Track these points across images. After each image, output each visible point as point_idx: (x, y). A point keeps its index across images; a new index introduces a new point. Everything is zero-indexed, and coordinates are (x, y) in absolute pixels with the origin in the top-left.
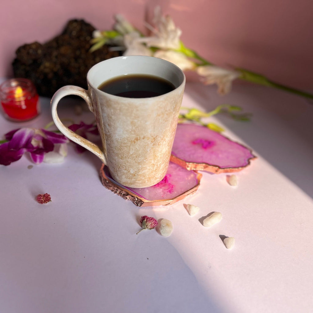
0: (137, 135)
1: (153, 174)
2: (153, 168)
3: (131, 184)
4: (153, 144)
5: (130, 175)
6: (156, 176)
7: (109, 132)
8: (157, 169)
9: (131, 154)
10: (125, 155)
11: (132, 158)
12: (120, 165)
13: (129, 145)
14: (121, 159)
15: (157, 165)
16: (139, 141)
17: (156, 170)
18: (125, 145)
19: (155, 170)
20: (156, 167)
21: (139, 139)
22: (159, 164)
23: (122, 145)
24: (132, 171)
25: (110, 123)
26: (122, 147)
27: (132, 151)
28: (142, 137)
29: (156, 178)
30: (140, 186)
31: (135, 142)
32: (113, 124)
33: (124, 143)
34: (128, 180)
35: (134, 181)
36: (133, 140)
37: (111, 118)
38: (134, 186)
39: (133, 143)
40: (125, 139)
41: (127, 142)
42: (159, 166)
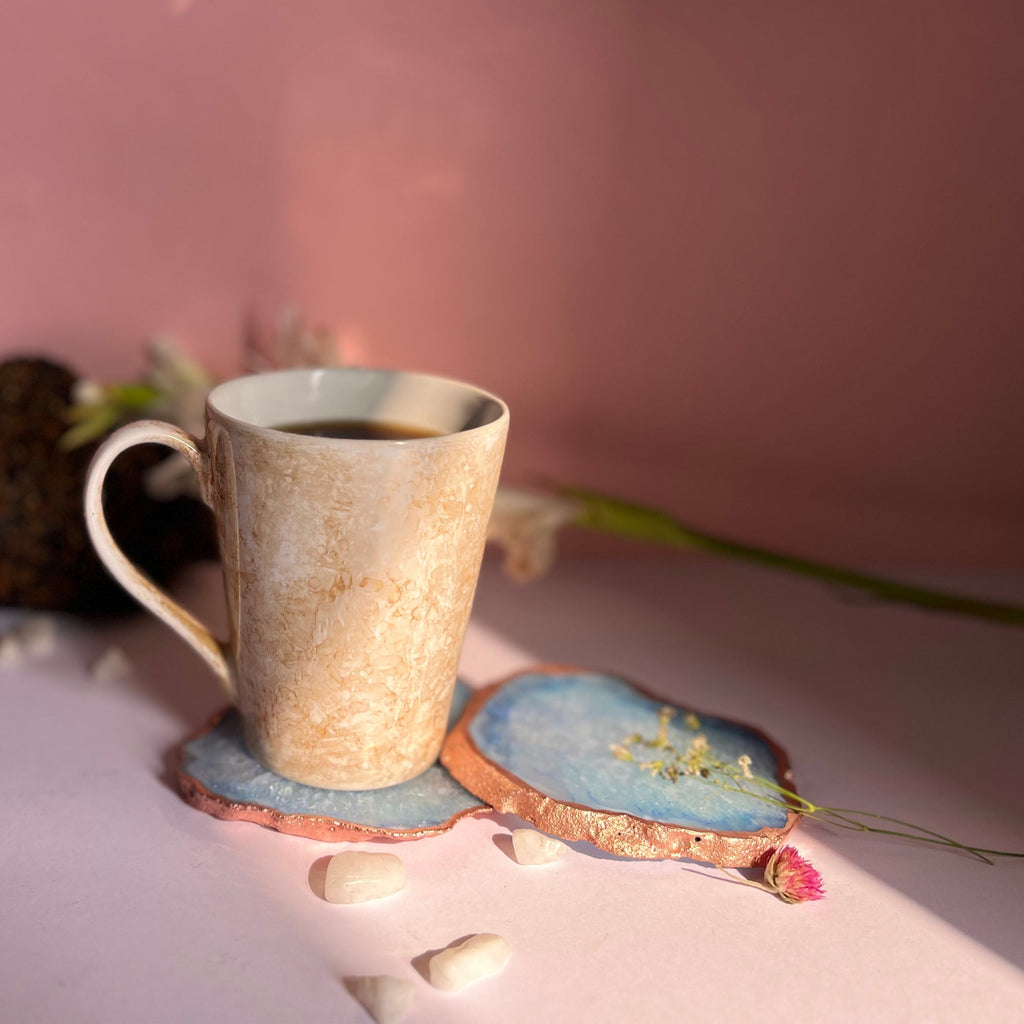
0: (343, 570)
1: (391, 738)
2: (391, 710)
3: (311, 769)
4: (394, 609)
5: (310, 732)
6: (398, 748)
7: (253, 561)
8: (403, 718)
9: (319, 643)
10: (297, 648)
11: (320, 659)
12: (277, 691)
13: (313, 606)
14: (284, 662)
15: (406, 703)
16: (346, 592)
17: (402, 722)
18: (301, 608)
19: (396, 718)
20: (400, 705)
21: (347, 583)
22: (412, 697)
23: (293, 607)
24: (317, 718)
25: (259, 528)
26: (290, 617)
27: (322, 631)
28: (359, 577)
29: (400, 757)
30: (341, 781)
31: (333, 597)
32: (268, 530)
33: (299, 601)
34: (300, 752)
35: (321, 756)
36: (328, 587)
37: (264, 506)
38: (320, 777)
39: (328, 599)
40: (302, 584)
41: (308, 597)
42: (411, 705)
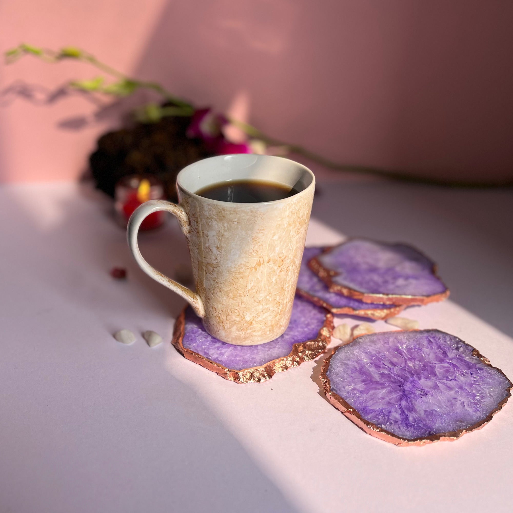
0: (260, 257)
1: (277, 320)
2: (278, 309)
3: (245, 339)
4: (280, 269)
5: (245, 324)
6: (280, 323)
7: (216, 259)
8: (282, 311)
9: (249, 288)
10: (239, 292)
11: (250, 295)
12: (229, 310)
13: (247, 274)
14: (233, 299)
16: (262, 266)
17: (282, 313)
18: (241, 275)
19: (280, 312)
20: (281, 306)
21: (262, 262)
22: (285, 302)
23: (237, 276)
24: (248, 318)
25: (220, 244)
26: (236, 280)
27: (251, 284)
28: (267, 259)
29: (281, 326)
30: (258, 341)
31: (256, 269)
32: (225, 245)
33: (241, 273)
34: (241, 333)
35: (250, 333)
36: (254, 266)
38: (250, 341)
39: (254, 270)
40: (242, 266)
41: (245, 270)
42: (285, 305)
